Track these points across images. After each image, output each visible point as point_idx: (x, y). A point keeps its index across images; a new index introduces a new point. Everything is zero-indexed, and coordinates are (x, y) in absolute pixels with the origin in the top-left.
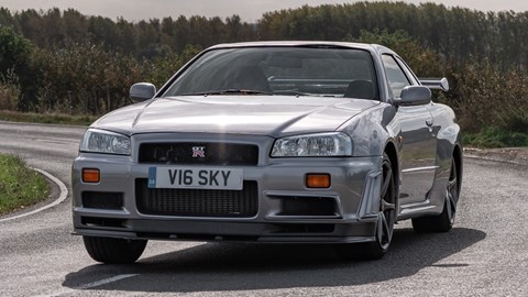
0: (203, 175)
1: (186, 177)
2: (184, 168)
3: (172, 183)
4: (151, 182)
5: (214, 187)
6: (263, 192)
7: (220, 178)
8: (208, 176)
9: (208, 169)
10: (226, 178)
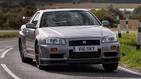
0: (88, 48)
1: (83, 49)
2: (83, 47)
3: (80, 50)
4: (74, 51)
5: (91, 51)
6: (102, 52)
7: (92, 49)
8: (89, 48)
9: (89, 46)
10: (93, 48)
